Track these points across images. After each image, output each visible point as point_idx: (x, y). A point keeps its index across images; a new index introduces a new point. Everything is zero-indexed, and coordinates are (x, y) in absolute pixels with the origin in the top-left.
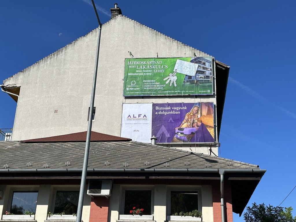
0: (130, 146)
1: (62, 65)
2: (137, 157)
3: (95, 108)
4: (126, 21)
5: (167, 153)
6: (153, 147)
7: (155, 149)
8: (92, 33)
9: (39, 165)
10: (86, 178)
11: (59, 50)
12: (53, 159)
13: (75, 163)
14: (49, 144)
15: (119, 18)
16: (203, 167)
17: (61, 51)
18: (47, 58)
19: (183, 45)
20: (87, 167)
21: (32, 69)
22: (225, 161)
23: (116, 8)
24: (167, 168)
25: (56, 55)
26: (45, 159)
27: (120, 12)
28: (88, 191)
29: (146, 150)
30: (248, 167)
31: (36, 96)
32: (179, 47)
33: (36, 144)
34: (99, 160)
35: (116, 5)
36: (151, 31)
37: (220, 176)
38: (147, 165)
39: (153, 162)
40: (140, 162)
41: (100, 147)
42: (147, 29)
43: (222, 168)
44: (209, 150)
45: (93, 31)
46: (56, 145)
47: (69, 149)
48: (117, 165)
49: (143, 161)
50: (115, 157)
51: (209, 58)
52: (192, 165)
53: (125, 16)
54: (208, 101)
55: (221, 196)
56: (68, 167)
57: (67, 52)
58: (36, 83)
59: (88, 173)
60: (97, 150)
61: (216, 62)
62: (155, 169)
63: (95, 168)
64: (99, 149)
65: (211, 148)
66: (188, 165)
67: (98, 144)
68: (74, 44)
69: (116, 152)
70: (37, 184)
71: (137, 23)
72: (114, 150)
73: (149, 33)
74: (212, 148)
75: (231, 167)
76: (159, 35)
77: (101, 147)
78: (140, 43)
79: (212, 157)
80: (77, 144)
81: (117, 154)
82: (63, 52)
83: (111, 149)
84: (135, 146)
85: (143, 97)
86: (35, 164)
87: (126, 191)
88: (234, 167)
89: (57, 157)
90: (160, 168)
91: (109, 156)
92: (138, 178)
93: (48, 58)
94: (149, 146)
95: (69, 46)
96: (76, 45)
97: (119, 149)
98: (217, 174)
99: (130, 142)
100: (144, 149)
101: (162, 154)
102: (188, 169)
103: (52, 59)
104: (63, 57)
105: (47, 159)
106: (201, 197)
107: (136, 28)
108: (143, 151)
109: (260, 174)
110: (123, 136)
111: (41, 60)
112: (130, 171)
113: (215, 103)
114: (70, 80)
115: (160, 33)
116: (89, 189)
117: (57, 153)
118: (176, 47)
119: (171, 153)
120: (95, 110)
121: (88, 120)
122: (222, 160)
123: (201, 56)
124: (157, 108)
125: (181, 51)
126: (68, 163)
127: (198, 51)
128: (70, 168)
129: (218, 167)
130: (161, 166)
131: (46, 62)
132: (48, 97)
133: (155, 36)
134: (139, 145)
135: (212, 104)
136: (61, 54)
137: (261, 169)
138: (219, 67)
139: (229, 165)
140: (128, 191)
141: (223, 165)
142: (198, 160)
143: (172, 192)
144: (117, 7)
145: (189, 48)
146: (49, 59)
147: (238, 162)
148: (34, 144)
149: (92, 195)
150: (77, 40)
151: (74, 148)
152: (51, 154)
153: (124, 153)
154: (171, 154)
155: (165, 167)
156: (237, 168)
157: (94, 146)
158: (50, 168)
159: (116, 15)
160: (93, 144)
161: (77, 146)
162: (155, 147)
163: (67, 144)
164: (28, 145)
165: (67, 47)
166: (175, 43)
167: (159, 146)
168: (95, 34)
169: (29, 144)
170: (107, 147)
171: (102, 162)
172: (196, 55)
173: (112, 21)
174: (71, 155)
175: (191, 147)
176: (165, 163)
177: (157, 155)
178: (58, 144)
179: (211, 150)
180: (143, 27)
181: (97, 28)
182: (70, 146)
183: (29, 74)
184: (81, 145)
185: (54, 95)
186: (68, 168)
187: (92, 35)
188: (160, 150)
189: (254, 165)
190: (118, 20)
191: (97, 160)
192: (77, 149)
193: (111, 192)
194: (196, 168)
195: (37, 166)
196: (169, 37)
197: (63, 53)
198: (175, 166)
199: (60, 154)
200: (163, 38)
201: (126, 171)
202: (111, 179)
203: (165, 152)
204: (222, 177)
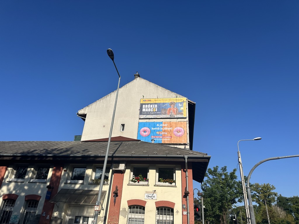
0: (139, 143)
1: (109, 102)
3: (124, 124)
4: (142, 80)
11: (107, 95)
14: (97, 143)
16: (176, 154)
19: (171, 92)
21: (93, 105)
22: (189, 151)
25: (105, 97)
27: (139, 76)
30: (201, 154)
31: (94, 119)
32: (169, 93)
34: (120, 150)
35: (137, 73)
36: (154, 85)
38: (145, 153)
39: (148, 151)
40: (142, 151)
42: (152, 84)
43: (186, 155)
46: (100, 143)
48: (129, 153)
50: (129, 149)
51: (185, 99)
52: (170, 153)
53: (141, 78)
61: (188, 101)
62: (149, 155)
63: (116, 154)
71: (147, 81)
72: (130, 146)
75: (192, 154)
78: (149, 91)
82: (109, 95)
83: (128, 145)
84: (141, 143)
85: (149, 119)
87: (134, 168)
90: (151, 155)
91: (126, 148)
98: (184, 158)
99: (140, 141)
102: (167, 155)
103: (103, 100)
104: (109, 99)
107: (147, 83)
111: (98, 100)
112: (135, 156)
113: (188, 121)
115: (159, 86)
118: (167, 93)
119: (160, 147)
120: (124, 126)
122: (187, 151)
125: (170, 95)
126: (102, 152)
127: (179, 95)
129: (184, 154)
131: (100, 101)
132: (101, 119)
133: (156, 87)
134: (144, 143)
137: (208, 156)
138: (190, 103)
139: (190, 153)
140: (136, 168)
141: (187, 153)
142: (174, 150)
145: (174, 93)
146: (102, 100)
147: (196, 151)
148: (89, 142)
149: (114, 170)
153: (135, 147)
156: (195, 155)
158: (92, 154)
159: (137, 77)
164: (85, 143)
166: (167, 91)
170: (126, 144)
172: (178, 97)
173: (135, 81)
179: (185, 147)
180: (150, 83)
183: (91, 107)
185: (103, 118)
189: (205, 153)
190: (138, 80)
194: (172, 155)
196: (164, 88)
197: (109, 97)
198: (160, 154)
200: (161, 89)
201: (133, 156)
204: (186, 159)
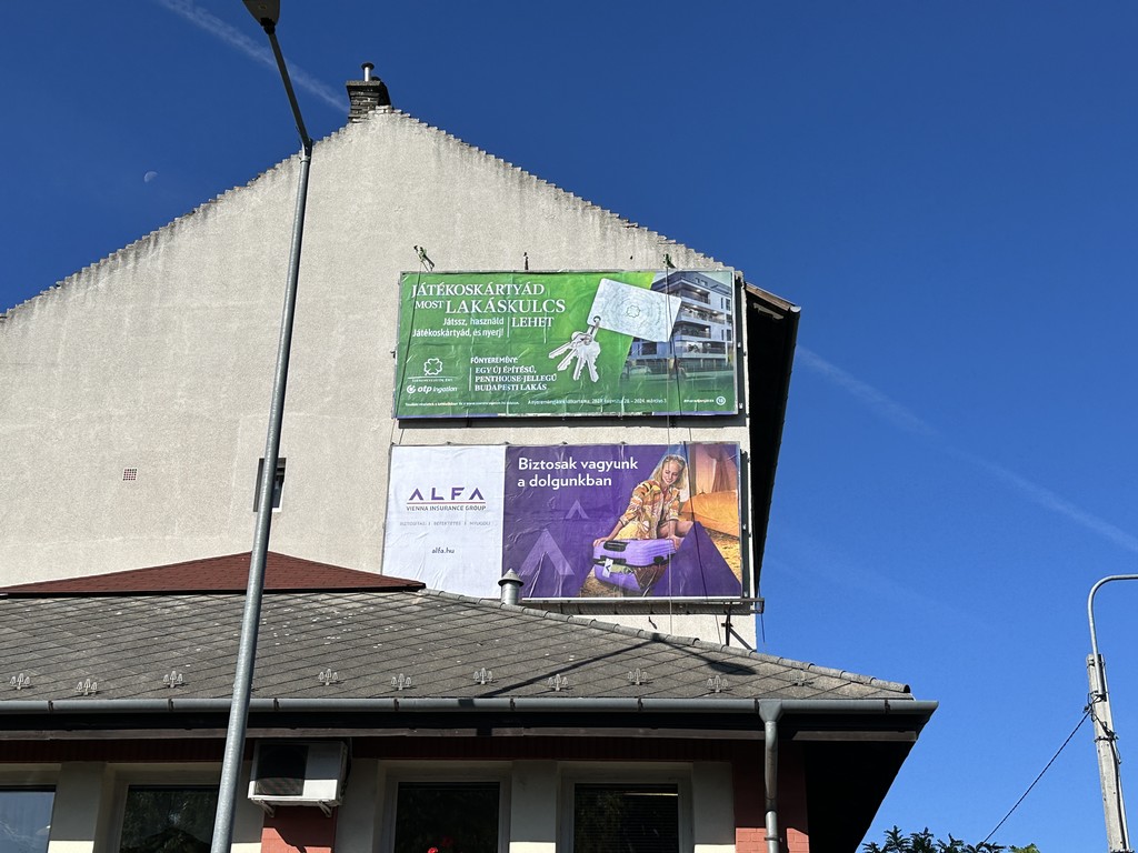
0: (418, 608)
1: (157, 294)
2: (445, 652)
3: (284, 460)
4: (407, 129)
5: (562, 637)
6: (507, 613)
7: (513, 621)
8: (274, 175)
9: (62, 686)
10: (243, 732)
11: (144, 238)
12: (115, 661)
13: (203, 675)
14: (100, 603)
15: (380, 117)
16: (699, 691)
17: (152, 243)
18: (98, 268)
19: (622, 225)
20: (249, 691)
21: (36, 311)
22: (783, 669)
23: (367, 79)
24: (561, 694)
25: (132, 256)
26: (82, 663)
27: (382, 96)
28: (252, 784)
29: (480, 627)
30: (868, 690)
31: (53, 416)
32: (608, 233)
33: (49, 601)
34: (297, 665)
35: (367, 69)
36: (502, 169)
37: (763, 728)
38: (483, 682)
39: (505, 671)
40: (458, 671)
41: (299, 615)
42: (486, 160)
43: (770, 693)
44: (723, 625)
45: (278, 166)
46: (128, 605)
47: (180, 621)
48: (368, 683)
49: (469, 669)
50: (359, 652)
51: (724, 275)
52: (659, 684)
53: (402, 113)
54: (718, 440)
55: (768, 803)
56: (175, 693)
57: (176, 244)
58: (53, 364)
59: (254, 717)
60: (289, 627)
61: (747, 293)
62: (515, 700)
63: (282, 695)
64: (299, 622)
65: (728, 619)
66: (641, 684)
67: (293, 602)
68: (205, 216)
69: (362, 633)
70: (50, 760)
71: (448, 140)
72: (355, 626)
73: (493, 176)
74: (734, 619)
75: (807, 691)
76: (534, 184)
77: (305, 613)
78: (459, 214)
79: (732, 651)
80: (210, 603)
81: (367, 641)
82: (162, 246)
83: (345, 622)
84: (435, 608)
85: (469, 422)
86: (43, 679)
87: (401, 785)
88: (817, 692)
89: (130, 654)
90: (532, 696)
91: (337, 647)
92: (447, 733)
93: (103, 269)
94: (493, 610)
95: (185, 221)
96: (210, 220)
97: (377, 622)
98: (752, 719)
99: (420, 593)
100: (473, 621)
101: (543, 643)
102: (640, 697)
103: (117, 272)
104: (159, 265)
105: (91, 661)
106: (691, 808)
107: (444, 155)
108: (469, 631)
109: (915, 719)
110: (394, 570)
111: (75, 275)
112: (419, 707)
113: (746, 447)
114: (187, 352)
115: (535, 177)
116: (257, 779)
117: (130, 638)
118: (598, 233)
119: (577, 637)
120: (283, 470)
121: (256, 509)
122: (773, 666)
123: (691, 267)
124: (523, 463)
125: (616, 245)
126: (175, 676)
127: (682, 249)
128: (182, 696)
129: (756, 691)
130: (537, 686)
131: (92, 282)
132: (100, 418)
133: (516, 188)
134: (454, 604)
135: (732, 448)
136: (151, 255)
137: (916, 700)
138: (761, 308)
139: (796, 684)
140: (411, 785)
141: (773, 684)
142: (680, 663)
143: (579, 788)
144: (373, 78)
145: (646, 236)
146: (104, 273)
147: (833, 671)
148: (43, 601)
149: (266, 802)
150: (215, 198)
151: (198, 619)
152: (109, 641)
153: (396, 636)
154: (576, 642)
155: (554, 690)
156: (829, 695)
157: (279, 611)
158: (104, 697)
159: (366, 105)
160: (275, 602)
161: (208, 610)
162: (513, 614)
163: (170, 604)
164: (18, 605)
165: (177, 228)
166: (594, 215)
167: (532, 611)
168: (285, 177)
169: (20, 603)
170: (327, 614)
171: (310, 672)
172: (673, 262)
173: (353, 131)
174: (188, 643)
175: (652, 613)
176: (553, 674)
177: (524, 647)
178: (137, 600)
179: (728, 626)
180: (470, 153)
181: (294, 157)
182: (182, 611)
183: (25, 331)
184: (225, 607)
185: (122, 412)
186: (176, 696)
187: (273, 180)
188: (534, 626)
189: (893, 685)
190: (377, 128)
191: (287, 666)
192: (211, 624)
193: (343, 790)
194: (670, 695)
195: (51, 688)
196: (572, 195)
197: (161, 250)
198: (592, 689)
199: (144, 643)
200: (547, 198)
201: (404, 708)
202: (345, 739)
203: (553, 631)
204: (770, 728)
